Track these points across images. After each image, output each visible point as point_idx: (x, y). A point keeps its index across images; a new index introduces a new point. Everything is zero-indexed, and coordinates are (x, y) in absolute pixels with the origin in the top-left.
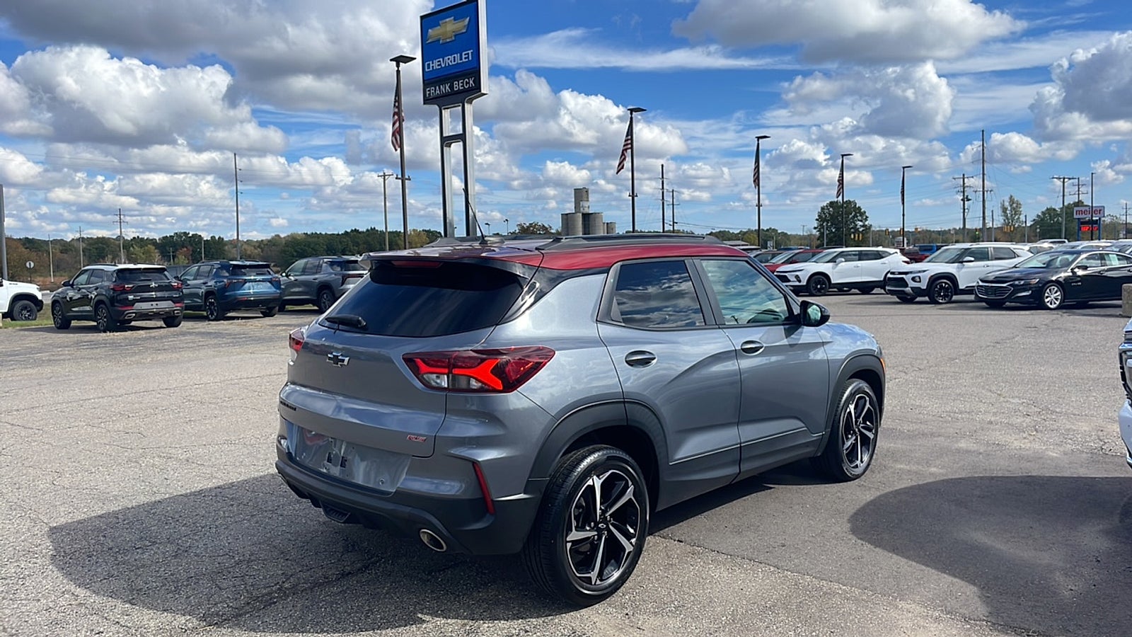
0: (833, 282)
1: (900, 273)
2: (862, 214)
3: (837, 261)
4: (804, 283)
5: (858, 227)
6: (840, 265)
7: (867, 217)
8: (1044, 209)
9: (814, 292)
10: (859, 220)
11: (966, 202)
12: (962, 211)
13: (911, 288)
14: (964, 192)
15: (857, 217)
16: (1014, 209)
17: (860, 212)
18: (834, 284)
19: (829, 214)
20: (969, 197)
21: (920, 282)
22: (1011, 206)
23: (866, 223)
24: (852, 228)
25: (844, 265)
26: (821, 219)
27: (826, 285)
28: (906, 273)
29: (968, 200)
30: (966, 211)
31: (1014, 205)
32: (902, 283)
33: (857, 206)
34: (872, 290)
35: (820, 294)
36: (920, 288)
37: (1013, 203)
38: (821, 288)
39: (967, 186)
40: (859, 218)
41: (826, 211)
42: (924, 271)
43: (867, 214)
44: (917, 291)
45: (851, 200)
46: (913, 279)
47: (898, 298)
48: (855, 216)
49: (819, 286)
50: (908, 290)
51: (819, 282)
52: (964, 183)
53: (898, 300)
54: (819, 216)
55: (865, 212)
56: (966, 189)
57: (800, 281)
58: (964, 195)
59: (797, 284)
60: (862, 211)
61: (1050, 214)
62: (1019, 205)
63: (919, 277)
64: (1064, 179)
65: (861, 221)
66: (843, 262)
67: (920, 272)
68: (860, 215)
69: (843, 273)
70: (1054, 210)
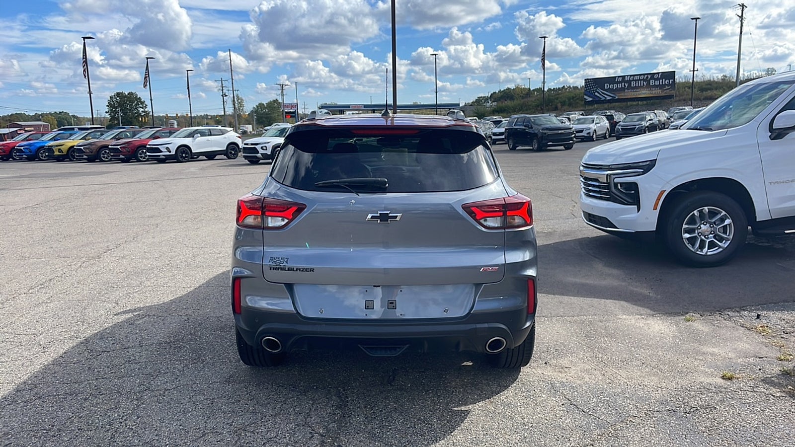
0: (193, 152)
1: (252, 144)
2: (142, 103)
3: (195, 136)
4: (173, 153)
5: (140, 112)
6: (197, 139)
7: (146, 105)
8: (257, 104)
9: (181, 159)
10: (140, 107)
11: (225, 98)
12: (222, 103)
13: (261, 154)
14: (222, 90)
15: (139, 104)
16: (240, 103)
17: (140, 101)
18: (194, 153)
19: (117, 102)
20: (227, 94)
21: (267, 150)
22: (238, 101)
23: (146, 110)
24: (136, 113)
25: (200, 139)
26: (110, 105)
27: (189, 155)
28: (257, 144)
29: (226, 96)
30: (225, 103)
31: (240, 101)
32: (255, 151)
33: (138, 97)
34: (215, 157)
35: (186, 161)
36: (267, 154)
37: (239, 99)
38: (186, 157)
39: (224, 87)
40: (141, 106)
41: (114, 100)
42: (268, 143)
43: (146, 103)
44: (265, 156)
45: (133, 92)
46: (262, 148)
47: (249, 161)
48: (137, 104)
49: (184, 155)
50: (259, 155)
51: (184, 152)
52: (222, 85)
53: (248, 163)
54: (108, 103)
55: (144, 102)
56: (224, 88)
57: (170, 152)
58: (223, 93)
59: (168, 153)
60: (142, 100)
61: (260, 107)
62: (242, 100)
63: (266, 147)
64: (283, 85)
65: (142, 108)
66: (199, 137)
67: (265, 143)
68: (141, 104)
69: (200, 145)
70: (263, 104)
